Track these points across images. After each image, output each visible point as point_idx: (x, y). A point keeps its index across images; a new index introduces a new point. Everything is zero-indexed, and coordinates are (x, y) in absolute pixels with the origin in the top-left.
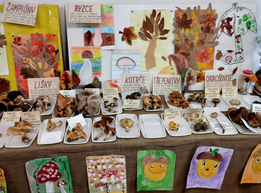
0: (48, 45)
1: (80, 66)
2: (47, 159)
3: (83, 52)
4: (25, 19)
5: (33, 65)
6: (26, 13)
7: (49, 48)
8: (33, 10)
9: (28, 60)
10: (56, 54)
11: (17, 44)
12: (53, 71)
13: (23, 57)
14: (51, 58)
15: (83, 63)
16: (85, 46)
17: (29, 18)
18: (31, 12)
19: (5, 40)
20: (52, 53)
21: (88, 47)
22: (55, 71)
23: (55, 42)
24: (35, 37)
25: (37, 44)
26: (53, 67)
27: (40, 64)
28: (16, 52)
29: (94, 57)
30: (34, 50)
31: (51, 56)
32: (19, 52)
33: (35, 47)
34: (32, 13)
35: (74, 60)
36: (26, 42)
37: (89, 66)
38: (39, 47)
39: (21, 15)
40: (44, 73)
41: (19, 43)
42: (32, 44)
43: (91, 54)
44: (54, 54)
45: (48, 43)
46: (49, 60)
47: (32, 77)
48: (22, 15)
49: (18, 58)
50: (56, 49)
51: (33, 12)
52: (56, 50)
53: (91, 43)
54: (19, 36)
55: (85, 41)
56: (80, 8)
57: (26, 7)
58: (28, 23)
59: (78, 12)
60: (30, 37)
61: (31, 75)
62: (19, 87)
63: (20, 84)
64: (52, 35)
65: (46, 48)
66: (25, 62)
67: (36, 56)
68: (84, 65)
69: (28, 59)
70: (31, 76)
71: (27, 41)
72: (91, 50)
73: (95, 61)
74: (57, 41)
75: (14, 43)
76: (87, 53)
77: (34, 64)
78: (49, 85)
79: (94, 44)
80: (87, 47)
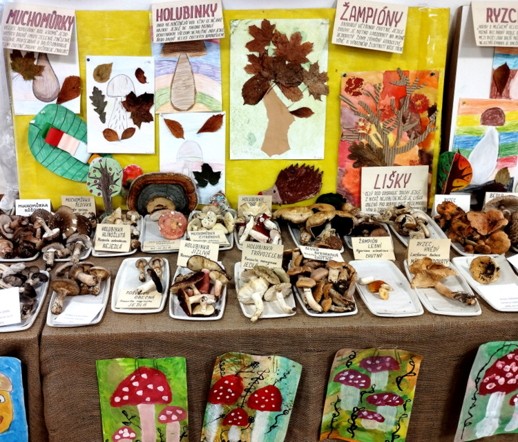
0: (416, 95)
1: (472, 141)
2: (513, 342)
3: (486, 111)
4: (383, 39)
5: (378, 138)
6: (384, 25)
7: (417, 101)
8: (397, 19)
9: (368, 128)
10: (430, 115)
11: (352, 93)
12: (417, 153)
13: (360, 120)
14: (416, 123)
15: (482, 135)
16: (491, 97)
17: (391, 36)
18: (394, 23)
19: (326, 84)
20: (422, 113)
21: (498, 100)
22: (421, 152)
23: (432, 89)
24: (394, 77)
25: (393, 93)
26: (418, 145)
27: (391, 137)
28: (347, 110)
29: (507, 123)
30: (385, 107)
31: (418, 120)
32: (353, 109)
33: (388, 100)
34: (396, 26)
35: (463, 129)
36: (372, 90)
37: (493, 143)
38: (398, 99)
39: (372, 31)
40: (397, 156)
41: (357, 90)
42: (384, 94)
43: (501, 116)
44: (426, 114)
45: (417, 91)
46: (413, 129)
47: (371, 164)
48: (375, 30)
49: (349, 123)
50: (431, 104)
51: (398, 24)
52: (430, 106)
53: (504, 92)
54: (359, 74)
55: (492, 86)
56: (497, 13)
57: (383, 13)
58: (388, 48)
59: (495, 23)
60: (381, 77)
61: (370, 161)
62: (340, 185)
63: (345, 179)
64: (428, 72)
65: (411, 102)
66: (361, 131)
67: (386, 120)
68: (482, 140)
69: (368, 126)
70: (369, 163)
71: (375, 86)
72: (502, 108)
73: (508, 132)
74: (436, 87)
75: (347, 90)
76: (493, 113)
77: (379, 136)
78: (405, 183)
79: (512, 94)
80: (494, 100)
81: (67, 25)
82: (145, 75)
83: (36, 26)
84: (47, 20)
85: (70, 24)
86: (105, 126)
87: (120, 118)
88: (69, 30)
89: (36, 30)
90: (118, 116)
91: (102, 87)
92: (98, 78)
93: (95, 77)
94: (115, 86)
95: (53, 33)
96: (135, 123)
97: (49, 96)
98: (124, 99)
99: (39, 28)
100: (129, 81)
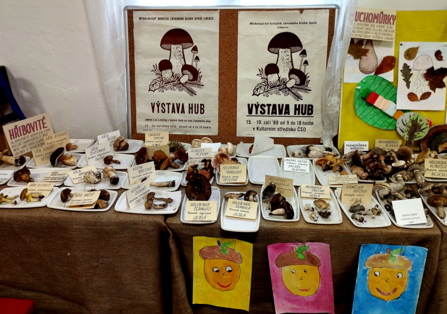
81: (392, 21)
82: (442, 55)
83: (370, 22)
84: (377, 18)
85: (394, 20)
86: (409, 91)
87: (420, 85)
88: (393, 24)
89: (370, 25)
90: (419, 83)
91: (410, 63)
92: (408, 57)
93: (405, 57)
94: (419, 63)
95: (382, 26)
96: (431, 89)
97: (370, 70)
98: (425, 72)
99: (372, 23)
100: (430, 59)
